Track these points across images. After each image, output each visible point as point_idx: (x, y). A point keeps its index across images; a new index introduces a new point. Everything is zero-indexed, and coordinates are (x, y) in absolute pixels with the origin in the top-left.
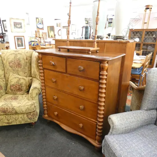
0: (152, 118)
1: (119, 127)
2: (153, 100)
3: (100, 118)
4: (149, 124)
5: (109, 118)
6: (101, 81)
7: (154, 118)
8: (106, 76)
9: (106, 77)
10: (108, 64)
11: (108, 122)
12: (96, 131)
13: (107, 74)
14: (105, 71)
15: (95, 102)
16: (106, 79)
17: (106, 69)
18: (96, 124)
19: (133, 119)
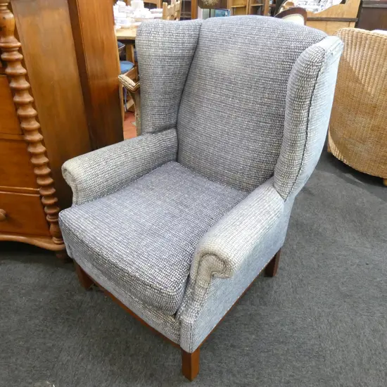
0: (168, 148)
1: (90, 182)
2: (162, 105)
3: (43, 177)
4: (164, 163)
5: (62, 170)
6: (9, 70)
7: (172, 147)
8: (20, 50)
9: (20, 56)
10: (12, 11)
11: (64, 180)
12: (46, 214)
13: (19, 44)
14: (9, 35)
15: (16, 137)
16: (23, 62)
17: (12, 29)
18: (39, 196)
19: (123, 158)
